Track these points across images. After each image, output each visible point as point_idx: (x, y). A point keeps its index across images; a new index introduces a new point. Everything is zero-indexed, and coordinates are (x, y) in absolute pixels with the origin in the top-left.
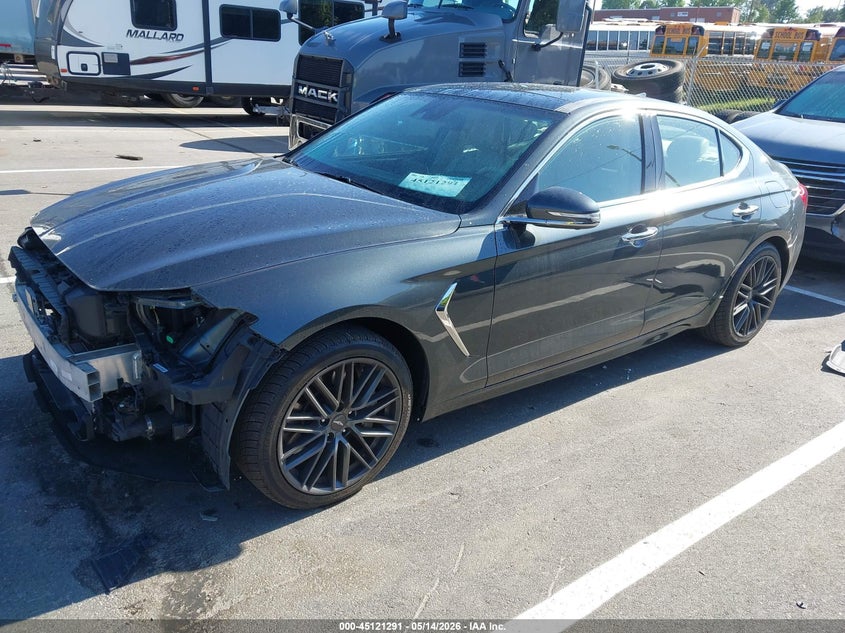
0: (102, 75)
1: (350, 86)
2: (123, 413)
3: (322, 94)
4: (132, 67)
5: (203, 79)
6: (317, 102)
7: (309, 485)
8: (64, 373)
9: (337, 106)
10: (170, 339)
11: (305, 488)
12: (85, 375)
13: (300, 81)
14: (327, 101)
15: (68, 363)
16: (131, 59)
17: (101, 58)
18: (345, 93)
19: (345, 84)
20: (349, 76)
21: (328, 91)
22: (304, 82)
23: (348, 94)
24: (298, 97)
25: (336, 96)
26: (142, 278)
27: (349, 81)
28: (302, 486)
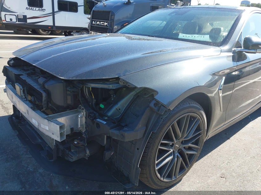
0: (17, 22)
1: (113, 20)
2: (76, 146)
3: (102, 24)
4: (28, 20)
5: (52, 24)
6: (100, 26)
7: (164, 177)
8: (42, 126)
9: (108, 27)
10: (102, 106)
11: (162, 179)
12: (58, 127)
13: (93, 20)
14: (104, 26)
15: (46, 121)
16: (27, 17)
17: (17, 17)
18: (111, 22)
19: (111, 20)
20: (113, 16)
21: (104, 22)
22: (95, 20)
23: (112, 23)
24: (92, 25)
25: (108, 24)
26: (91, 72)
27: (113, 18)
28: (161, 178)
